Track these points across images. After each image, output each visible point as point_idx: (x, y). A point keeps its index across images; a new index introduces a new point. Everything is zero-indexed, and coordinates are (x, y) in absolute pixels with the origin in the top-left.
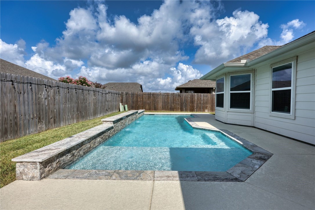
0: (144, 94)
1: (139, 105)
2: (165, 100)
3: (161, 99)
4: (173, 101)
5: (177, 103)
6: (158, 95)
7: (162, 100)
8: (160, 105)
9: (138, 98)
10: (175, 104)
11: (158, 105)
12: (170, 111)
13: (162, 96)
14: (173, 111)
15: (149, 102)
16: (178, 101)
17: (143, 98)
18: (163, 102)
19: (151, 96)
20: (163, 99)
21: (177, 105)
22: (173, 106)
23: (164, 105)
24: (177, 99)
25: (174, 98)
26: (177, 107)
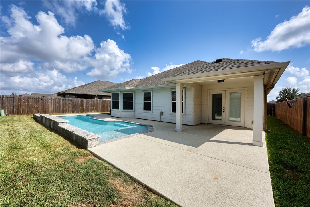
0: (31, 98)
1: (23, 109)
2: (56, 104)
3: (52, 103)
4: (65, 105)
5: (68, 107)
6: (49, 100)
7: (53, 104)
8: (51, 108)
9: (21, 102)
10: (67, 107)
11: (48, 109)
12: (62, 113)
13: (53, 100)
14: (65, 113)
15: (37, 106)
16: (70, 105)
17: (28, 102)
18: (54, 106)
19: (40, 100)
20: (54, 103)
21: (69, 108)
22: (65, 109)
23: (55, 109)
24: (69, 103)
25: (66, 103)
26: (69, 109)
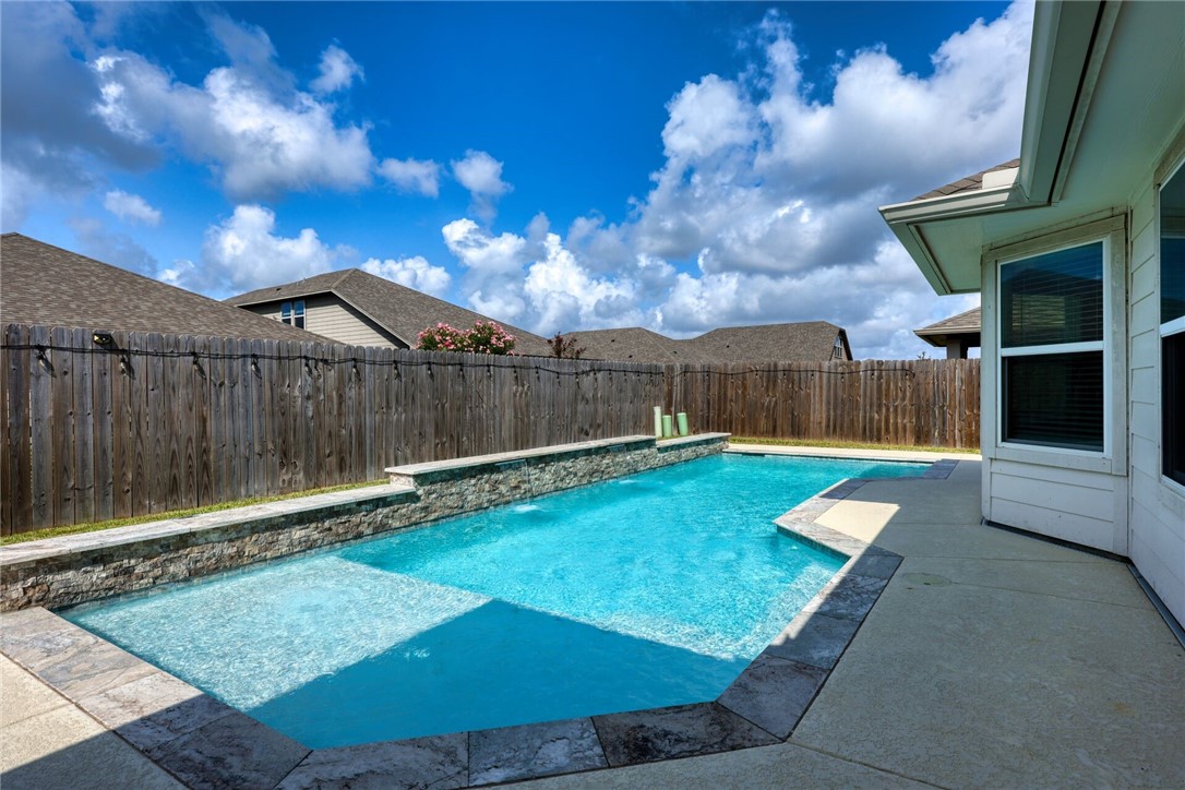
0: (752, 371)
1: (731, 414)
2: (840, 392)
3: (821, 387)
4: (879, 398)
5: (896, 408)
6: (810, 374)
7: (824, 392)
8: (818, 413)
9: (725, 387)
10: (888, 409)
11: (809, 415)
12: (864, 439)
13: (825, 376)
14: (879, 440)
15: (770, 402)
16: (903, 399)
17: (745, 387)
18: (828, 403)
19: (780, 375)
20: (829, 390)
21: (896, 417)
22: (880, 421)
23: (835, 416)
24: (896, 387)
25: (884, 385)
26: (896, 424)
